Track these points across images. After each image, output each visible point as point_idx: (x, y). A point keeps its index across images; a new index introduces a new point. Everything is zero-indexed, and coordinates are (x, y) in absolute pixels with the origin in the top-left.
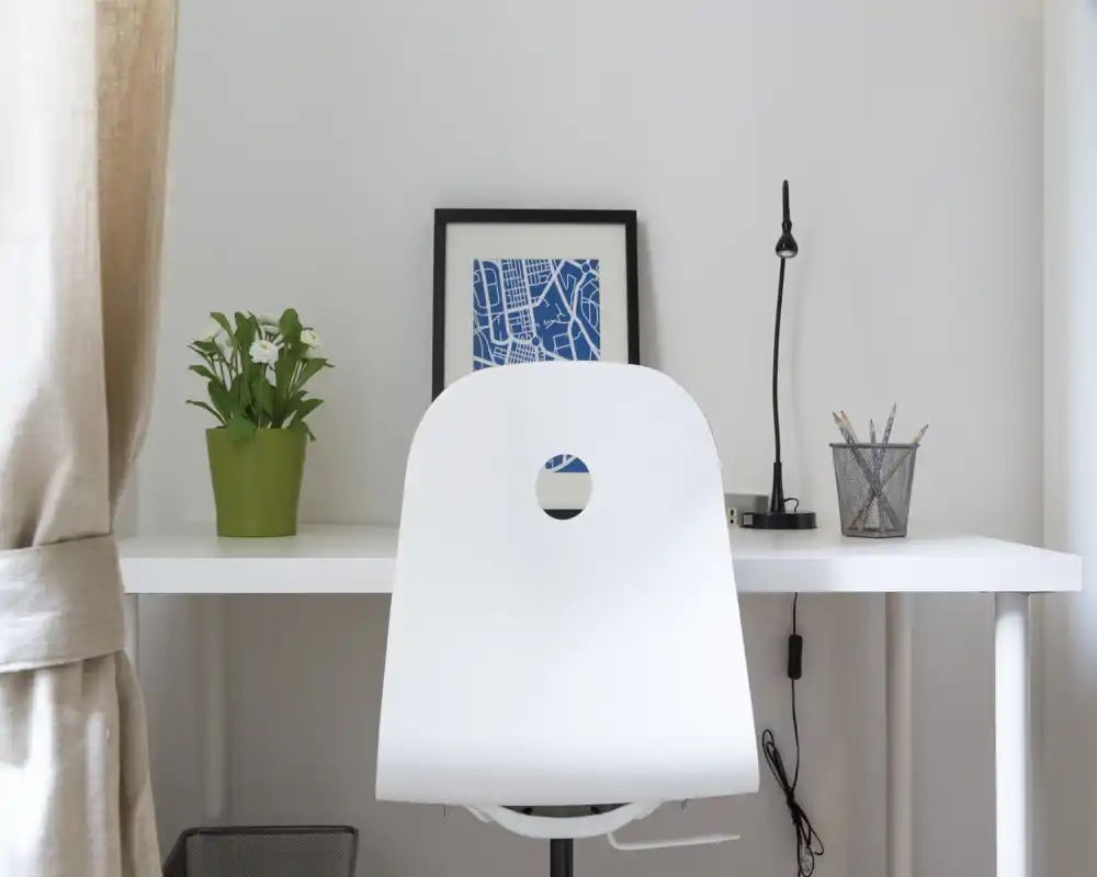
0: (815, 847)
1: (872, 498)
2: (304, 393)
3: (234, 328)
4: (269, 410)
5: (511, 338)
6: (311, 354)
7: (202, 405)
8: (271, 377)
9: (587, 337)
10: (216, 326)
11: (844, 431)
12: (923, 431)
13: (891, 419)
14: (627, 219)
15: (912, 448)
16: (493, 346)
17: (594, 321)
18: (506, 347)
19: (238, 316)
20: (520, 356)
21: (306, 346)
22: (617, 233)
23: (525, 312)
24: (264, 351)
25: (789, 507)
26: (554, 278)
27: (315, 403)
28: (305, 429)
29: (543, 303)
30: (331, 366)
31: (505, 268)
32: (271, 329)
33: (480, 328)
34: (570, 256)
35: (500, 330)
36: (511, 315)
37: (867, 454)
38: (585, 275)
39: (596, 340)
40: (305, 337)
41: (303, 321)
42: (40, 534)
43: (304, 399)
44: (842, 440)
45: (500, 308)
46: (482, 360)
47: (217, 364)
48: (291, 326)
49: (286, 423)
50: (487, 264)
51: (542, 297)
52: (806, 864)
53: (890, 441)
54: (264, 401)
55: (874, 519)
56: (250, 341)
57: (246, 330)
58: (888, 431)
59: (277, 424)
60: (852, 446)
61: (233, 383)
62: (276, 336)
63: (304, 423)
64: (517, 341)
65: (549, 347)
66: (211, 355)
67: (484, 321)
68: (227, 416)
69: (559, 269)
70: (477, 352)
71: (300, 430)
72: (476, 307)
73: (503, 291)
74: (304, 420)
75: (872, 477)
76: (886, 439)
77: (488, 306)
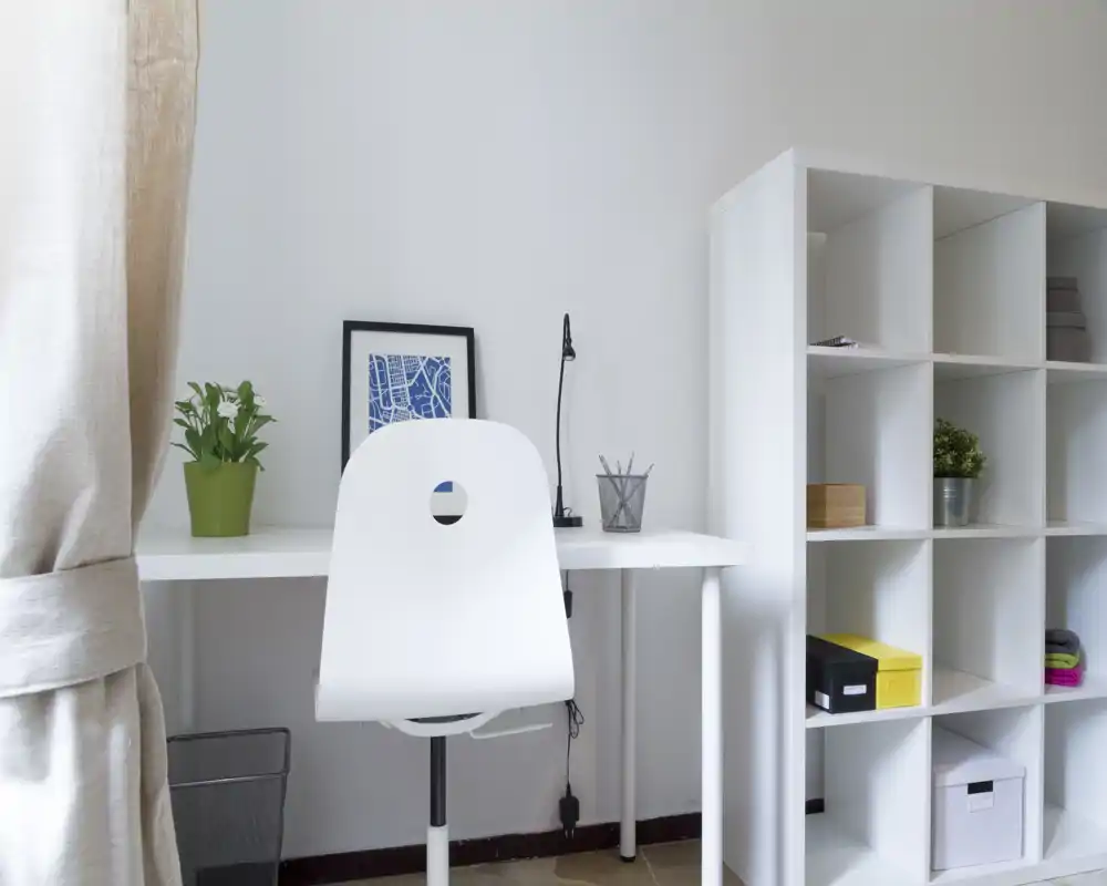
0: (579, 719)
1: (621, 508)
2: (255, 438)
3: (205, 394)
4: (230, 449)
5: (394, 406)
6: (260, 412)
7: (181, 446)
8: (232, 428)
9: (443, 406)
10: (193, 392)
11: (606, 467)
12: (651, 467)
13: (631, 461)
14: (468, 333)
15: (643, 478)
16: (382, 410)
17: (447, 395)
18: (390, 411)
19: (208, 385)
20: (400, 417)
21: (258, 406)
22: (462, 341)
23: (403, 389)
24: (228, 410)
25: (566, 513)
26: (422, 368)
27: (262, 446)
28: (256, 463)
29: (415, 384)
30: (274, 421)
31: (390, 360)
32: (232, 395)
33: (374, 399)
34: (432, 355)
35: (386, 399)
36: (394, 391)
37: (617, 481)
38: (441, 368)
39: (449, 408)
40: (256, 401)
41: (254, 390)
42: (60, 560)
43: (255, 443)
44: (604, 473)
45: (386, 386)
46: (375, 420)
47: (192, 418)
48: (246, 395)
49: (242, 459)
50: (378, 358)
51: (414, 380)
52: (574, 730)
53: (632, 473)
54: (227, 444)
55: (622, 521)
56: (217, 402)
57: (214, 395)
58: (630, 467)
59: (236, 459)
60: (610, 477)
61: (204, 431)
62: (235, 399)
63: (254, 459)
64: (398, 408)
65: (419, 413)
66: (188, 412)
67: (376, 394)
68: (200, 455)
69: (425, 362)
70: (371, 414)
71: (253, 463)
72: (371, 385)
73: (389, 375)
74: (256, 456)
75: (621, 494)
76: (629, 472)
77: (379, 385)
